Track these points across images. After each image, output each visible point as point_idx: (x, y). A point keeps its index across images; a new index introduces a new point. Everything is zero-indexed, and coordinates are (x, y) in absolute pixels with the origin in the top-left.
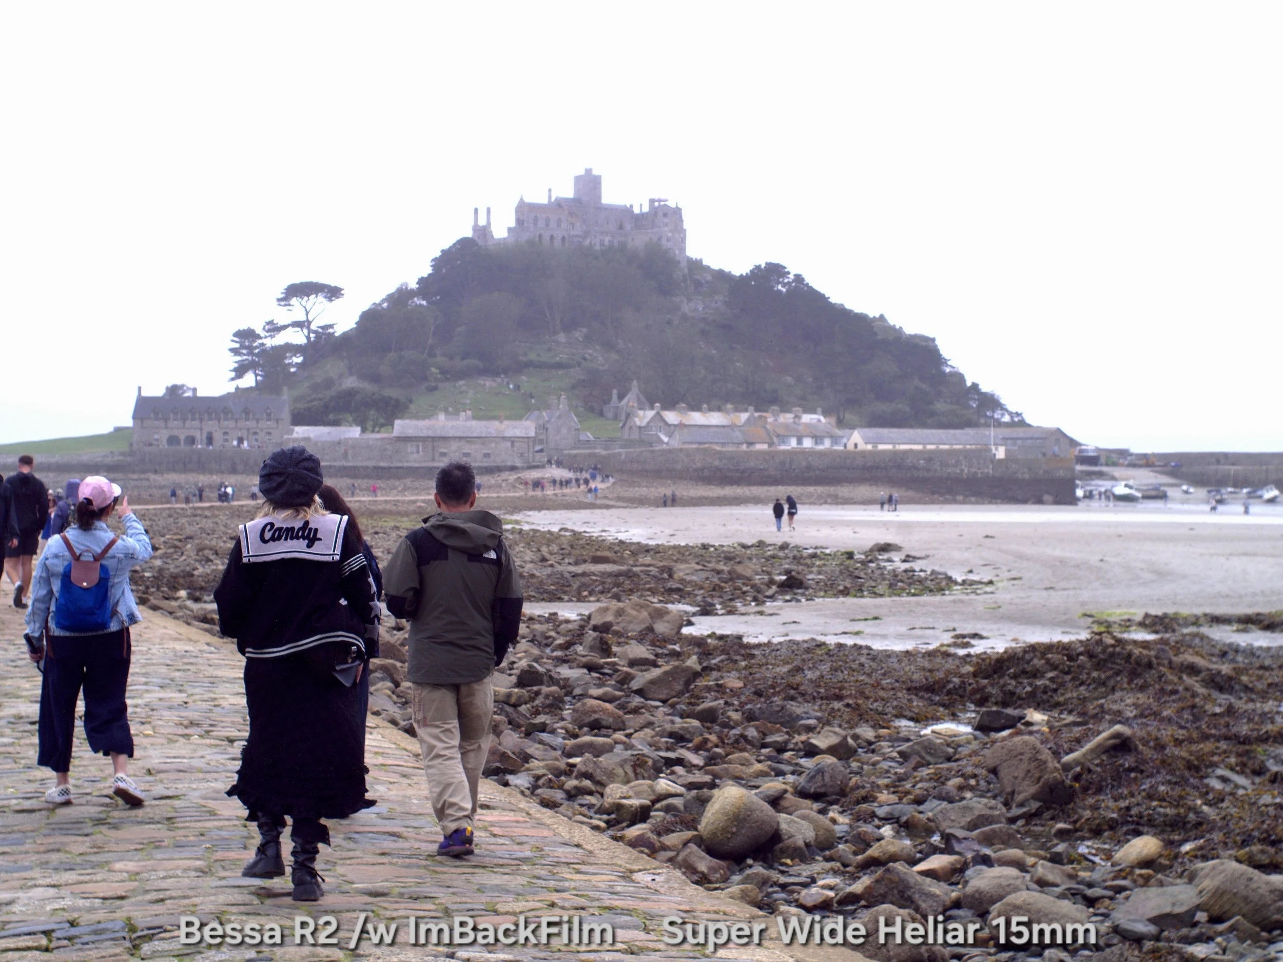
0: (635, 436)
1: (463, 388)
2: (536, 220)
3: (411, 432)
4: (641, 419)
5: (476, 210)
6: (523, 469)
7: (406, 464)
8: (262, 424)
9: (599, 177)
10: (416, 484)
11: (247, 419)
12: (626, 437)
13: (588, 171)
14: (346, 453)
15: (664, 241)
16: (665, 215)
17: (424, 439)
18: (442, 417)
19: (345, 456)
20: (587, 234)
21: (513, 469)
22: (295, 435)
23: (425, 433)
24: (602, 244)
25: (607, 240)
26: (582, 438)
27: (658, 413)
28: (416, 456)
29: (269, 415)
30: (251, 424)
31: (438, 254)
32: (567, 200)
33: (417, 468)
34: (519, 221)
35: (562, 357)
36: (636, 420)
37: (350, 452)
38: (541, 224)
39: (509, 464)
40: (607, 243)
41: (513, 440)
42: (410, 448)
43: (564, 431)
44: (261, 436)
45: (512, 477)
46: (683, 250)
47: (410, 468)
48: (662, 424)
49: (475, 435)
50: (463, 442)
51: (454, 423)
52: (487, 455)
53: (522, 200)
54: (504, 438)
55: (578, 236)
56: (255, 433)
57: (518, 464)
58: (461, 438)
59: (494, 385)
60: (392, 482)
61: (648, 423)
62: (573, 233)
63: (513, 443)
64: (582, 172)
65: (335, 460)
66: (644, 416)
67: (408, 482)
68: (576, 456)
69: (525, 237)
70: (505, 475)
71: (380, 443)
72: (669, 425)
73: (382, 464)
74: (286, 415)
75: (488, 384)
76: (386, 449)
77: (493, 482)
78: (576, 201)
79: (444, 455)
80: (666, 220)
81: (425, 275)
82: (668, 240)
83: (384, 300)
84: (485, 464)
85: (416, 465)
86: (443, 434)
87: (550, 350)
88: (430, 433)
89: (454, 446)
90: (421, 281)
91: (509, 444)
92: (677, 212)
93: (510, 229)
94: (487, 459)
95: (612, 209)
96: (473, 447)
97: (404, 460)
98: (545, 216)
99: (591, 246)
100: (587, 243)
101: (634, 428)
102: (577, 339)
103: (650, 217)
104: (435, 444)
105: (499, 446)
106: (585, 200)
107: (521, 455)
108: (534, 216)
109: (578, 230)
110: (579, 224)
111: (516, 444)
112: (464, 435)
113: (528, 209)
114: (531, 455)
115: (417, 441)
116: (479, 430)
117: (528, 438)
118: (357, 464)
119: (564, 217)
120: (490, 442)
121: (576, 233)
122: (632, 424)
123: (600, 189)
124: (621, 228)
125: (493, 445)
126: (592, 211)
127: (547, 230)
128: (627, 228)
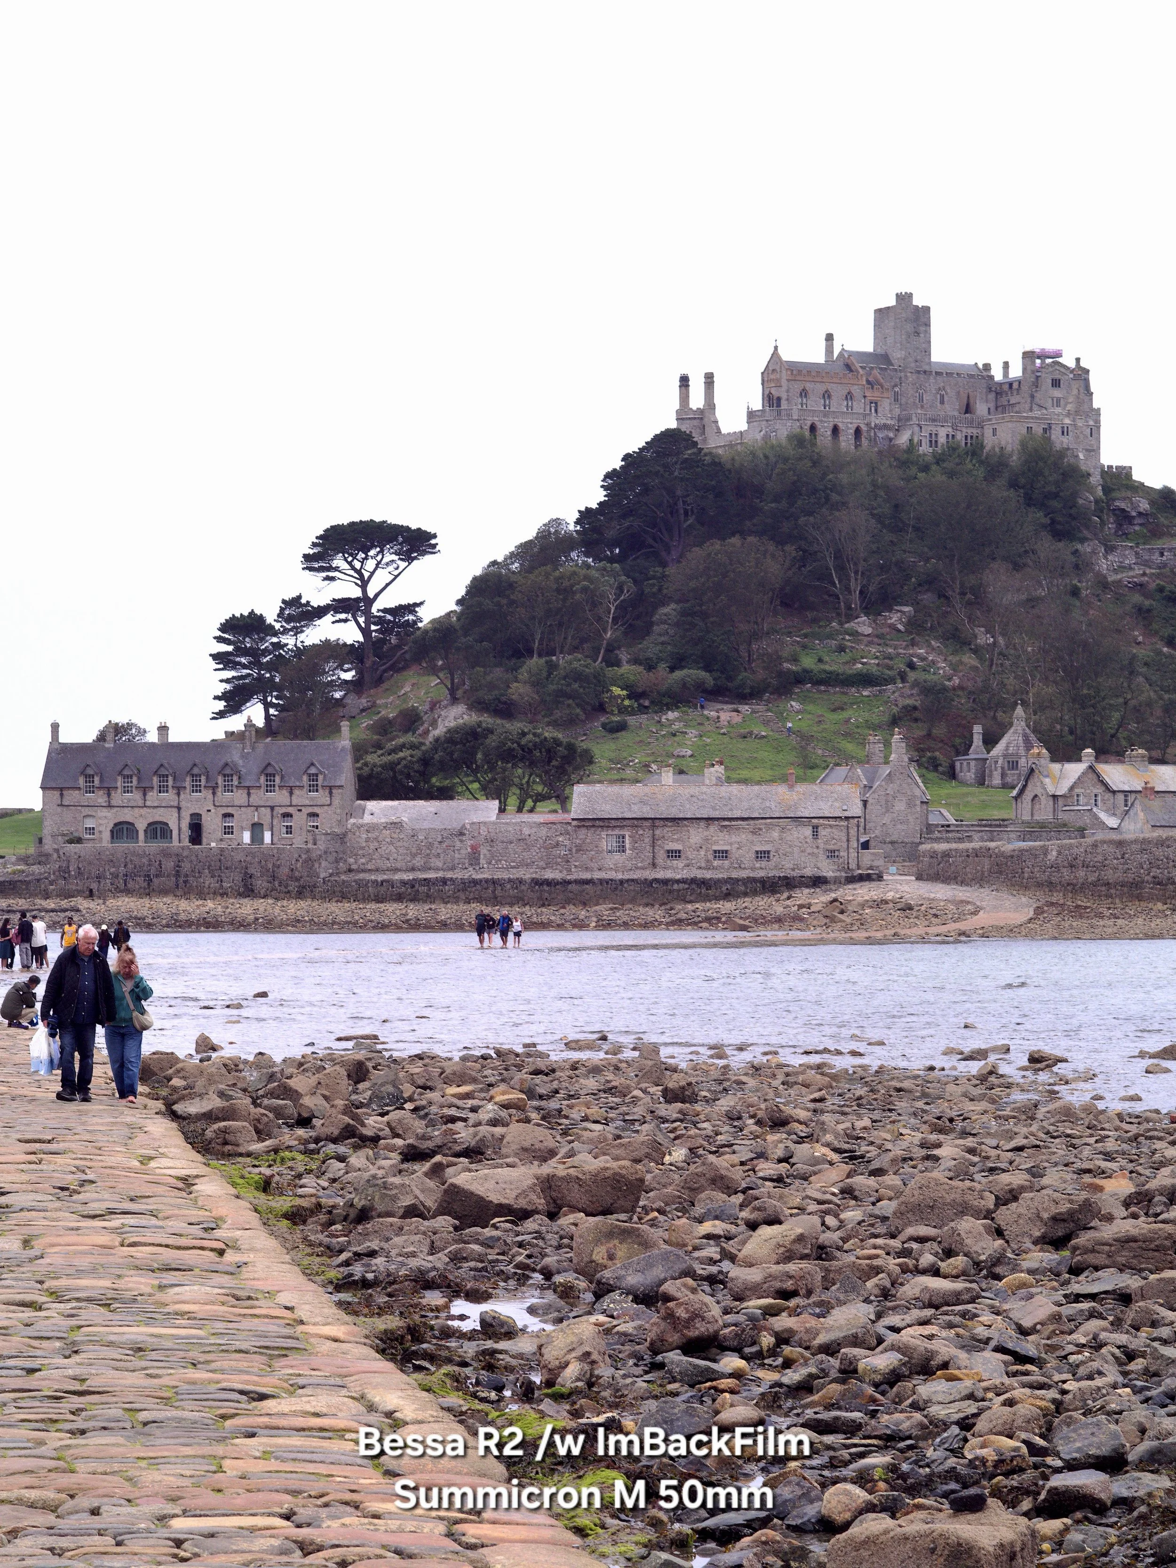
0: (1044, 813)
1: (677, 726)
2: (804, 393)
3: (608, 810)
4: (1057, 781)
5: (684, 381)
6: (837, 881)
7: (597, 875)
8: (300, 797)
9: (926, 310)
10: (622, 915)
11: (270, 788)
12: (1026, 817)
13: (904, 299)
14: (475, 849)
15: (1055, 435)
16: (1056, 383)
17: (636, 822)
19: (474, 858)
20: (902, 422)
21: (818, 882)
22: (367, 819)
23: (637, 811)
24: (933, 443)
25: (942, 433)
26: (934, 820)
27: (1091, 768)
28: (617, 856)
29: (313, 777)
30: (279, 797)
31: (618, 464)
32: (862, 355)
33: (622, 882)
34: (771, 400)
35: (868, 661)
36: (1047, 781)
37: (484, 851)
38: (815, 402)
39: (808, 872)
40: (942, 440)
41: (815, 824)
42: (606, 840)
43: (900, 806)
44: (299, 820)
45: (820, 899)
46: (1094, 451)
47: (607, 881)
48: (1099, 790)
49: (737, 814)
50: (713, 828)
51: (694, 790)
52: (762, 855)
53: (776, 356)
54: (798, 820)
55: (886, 427)
56: (287, 816)
57: (828, 870)
58: (709, 820)
59: (737, 719)
60: (570, 911)
61: (1072, 788)
62: (874, 421)
63: (815, 828)
64: (892, 302)
65: (453, 868)
66: (1062, 775)
67: (603, 909)
68: (946, 854)
69: (783, 431)
70: (802, 895)
71: (544, 832)
72: (1114, 792)
73: (549, 875)
74: (346, 777)
75: (725, 716)
76: (557, 844)
77: (779, 909)
78: (878, 358)
79: (674, 854)
80: (1057, 393)
81: (594, 506)
82: (1064, 432)
83: (511, 557)
84: (761, 874)
85: (620, 876)
86: (674, 813)
87: (841, 649)
88: (647, 812)
89: (695, 835)
90: (586, 515)
91: (808, 831)
92: (1081, 375)
93: (751, 415)
94: (764, 864)
95: (949, 373)
96: (734, 838)
97: (595, 865)
98: (821, 388)
99: (912, 446)
100: (903, 439)
101: (1043, 799)
102: (893, 627)
103: (1025, 388)
104: (658, 832)
105: (788, 836)
106: (897, 355)
107: (832, 854)
108: (797, 387)
109: (886, 414)
110: (885, 405)
111: (822, 832)
112: (716, 814)
113: (785, 375)
114: (853, 854)
115: (622, 827)
116: (745, 805)
117: (847, 818)
118: (498, 875)
119: (856, 391)
120: (769, 828)
121: (881, 421)
122: (1039, 791)
123: (928, 333)
124: (968, 409)
125: (775, 834)
126: (911, 378)
127: (826, 415)
128: (981, 408)
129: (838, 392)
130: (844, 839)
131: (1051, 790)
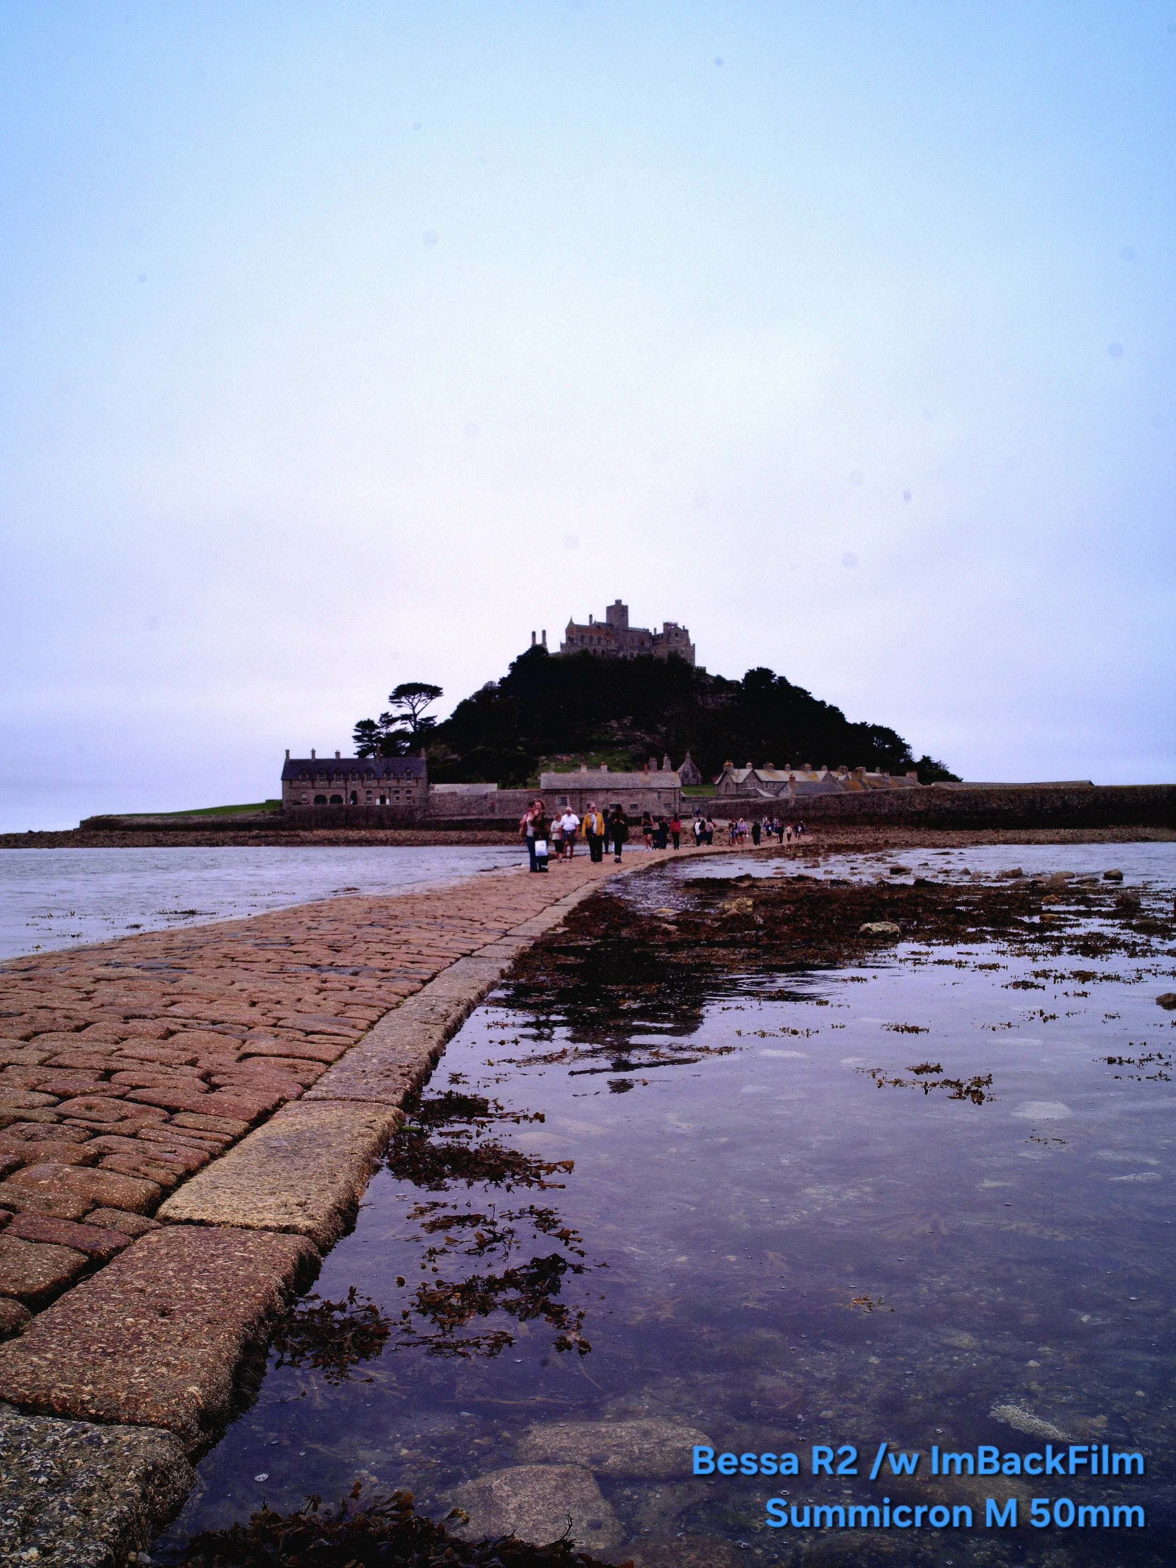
1: (545, 762)
2: (582, 637)
3: (558, 785)
4: (737, 777)
5: (534, 634)
8: (403, 783)
9: (626, 607)
11: (389, 779)
12: (724, 793)
13: (618, 602)
14: (493, 806)
15: (679, 652)
16: (677, 635)
17: (573, 791)
18: (584, 769)
19: (492, 809)
20: (620, 648)
22: (436, 791)
23: (572, 786)
24: (632, 656)
25: (635, 653)
27: (753, 772)
29: (409, 774)
30: (392, 783)
31: (515, 660)
32: (603, 624)
34: (569, 639)
35: (619, 736)
36: (733, 776)
37: (497, 805)
38: (586, 640)
40: (635, 656)
41: (658, 791)
42: (558, 800)
44: (403, 793)
46: (693, 660)
48: (756, 781)
49: (621, 787)
50: (610, 794)
51: (597, 776)
52: (635, 806)
53: (571, 622)
54: (651, 789)
55: (613, 650)
56: (397, 792)
58: (608, 790)
59: (570, 759)
61: (744, 780)
62: (609, 648)
63: (659, 793)
64: (613, 603)
65: (482, 814)
66: (739, 774)
68: (725, 805)
69: (575, 650)
71: (527, 796)
72: (762, 782)
74: (424, 774)
75: (565, 758)
78: (609, 625)
80: (677, 639)
81: (506, 676)
82: (682, 652)
83: (473, 697)
86: (591, 786)
87: (607, 732)
88: (577, 786)
89: (602, 797)
90: (503, 681)
91: (656, 795)
92: (686, 631)
93: (562, 646)
94: (634, 810)
95: (635, 631)
96: (620, 799)
97: (552, 812)
98: (588, 635)
99: (625, 657)
100: (621, 655)
101: (731, 785)
102: (625, 724)
103: (665, 637)
104: (583, 796)
105: (646, 797)
106: (616, 624)
107: (667, 805)
108: (580, 634)
109: (613, 646)
110: (613, 642)
111: (663, 795)
112: (611, 787)
113: (575, 630)
114: (677, 806)
115: (565, 793)
116: (625, 782)
117: (675, 789)
118: (505, 817)
119: (602, 636)
120: (637, 793)
121: (612, 648)
122: (729, 781)
123: (627, 616)
124: (642, 644)
125: (640, 796)
126: (622, 633)
127: (591, 645)
128: (647, 645)
129: (595, 637)
130: (673, 798)
131: (735, 781)
